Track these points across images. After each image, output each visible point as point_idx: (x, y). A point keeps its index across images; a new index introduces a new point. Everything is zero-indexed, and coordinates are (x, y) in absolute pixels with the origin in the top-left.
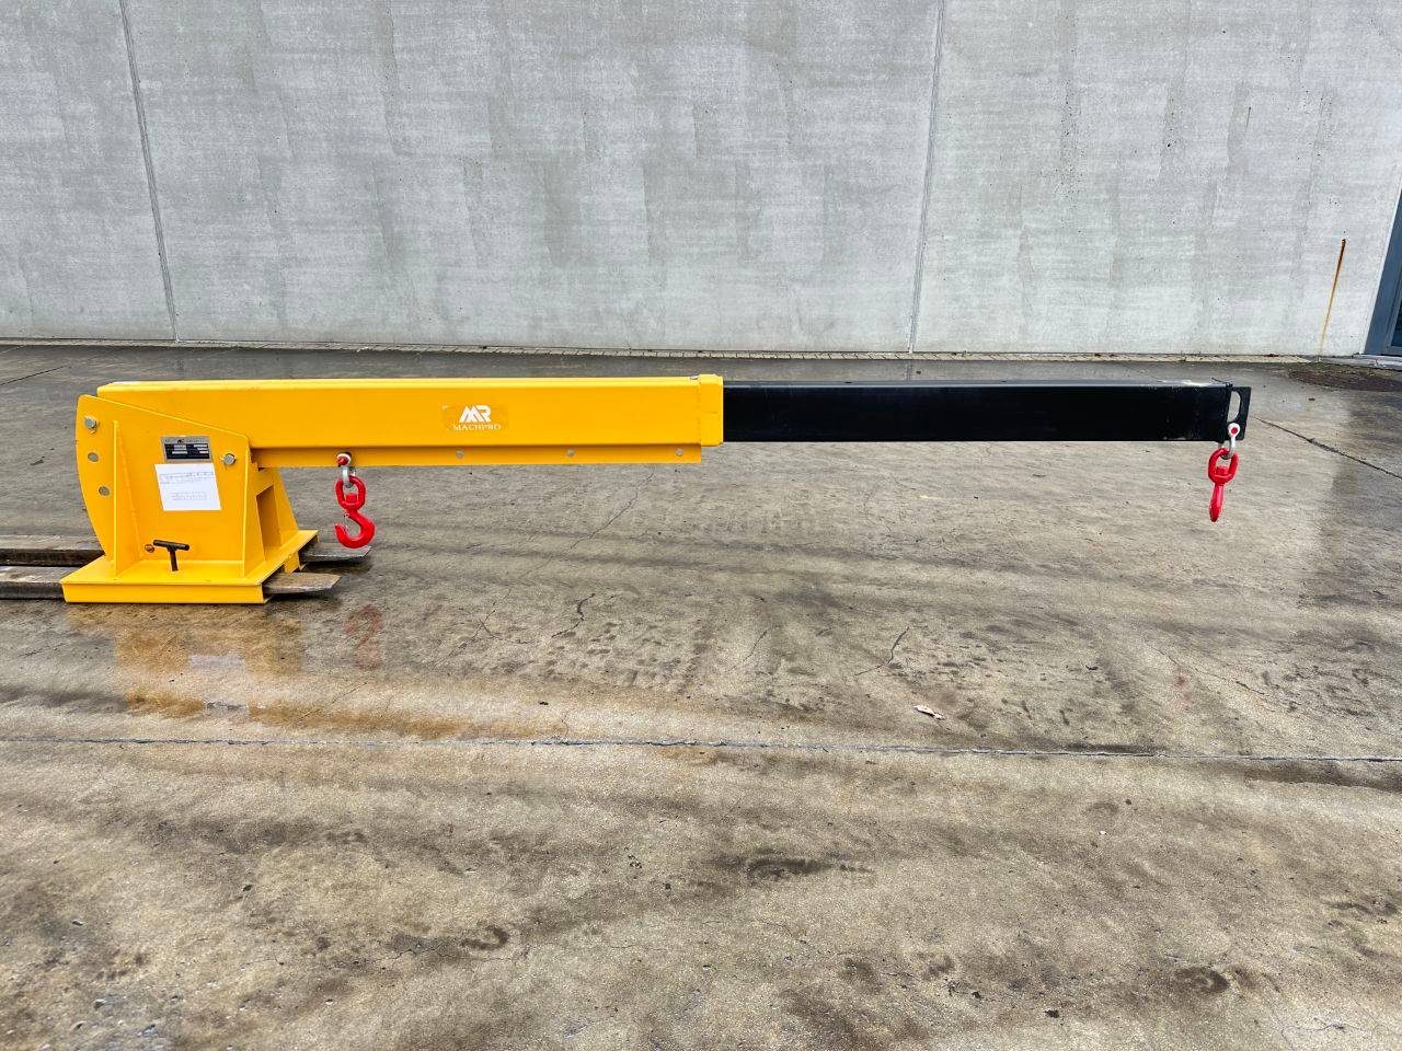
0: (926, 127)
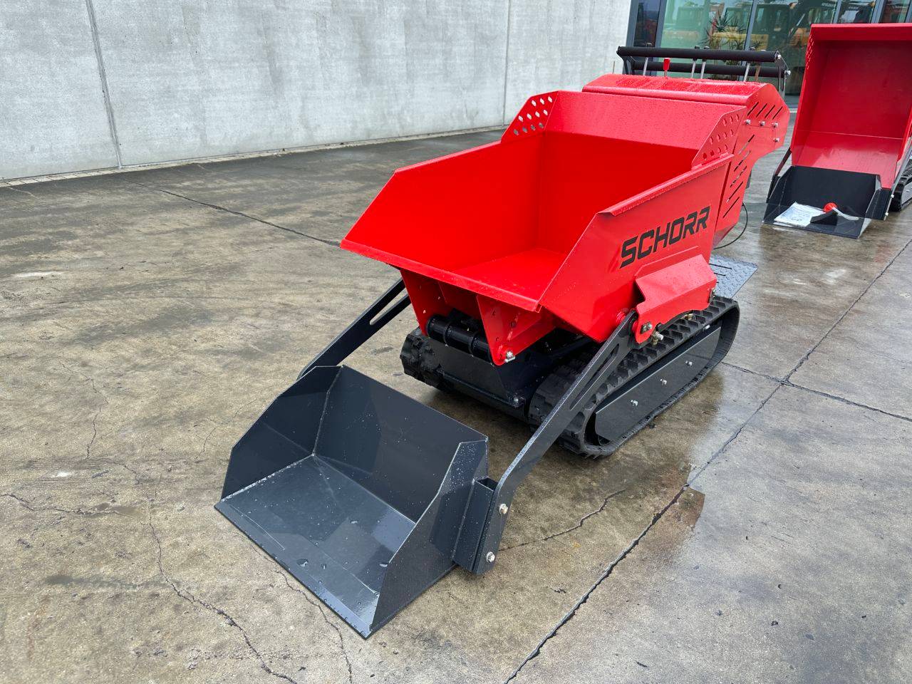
0: (507, 4)
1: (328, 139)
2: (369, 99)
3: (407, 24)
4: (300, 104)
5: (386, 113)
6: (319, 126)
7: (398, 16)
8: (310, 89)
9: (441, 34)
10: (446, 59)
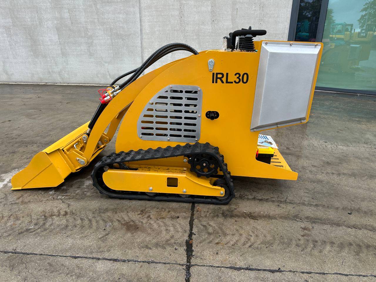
0: (138, 15)
3: (58, 29)
4: (2, 64)
6: (13, 74)
7: (52, 25)
8: (6, 58)
9: (84, 34)
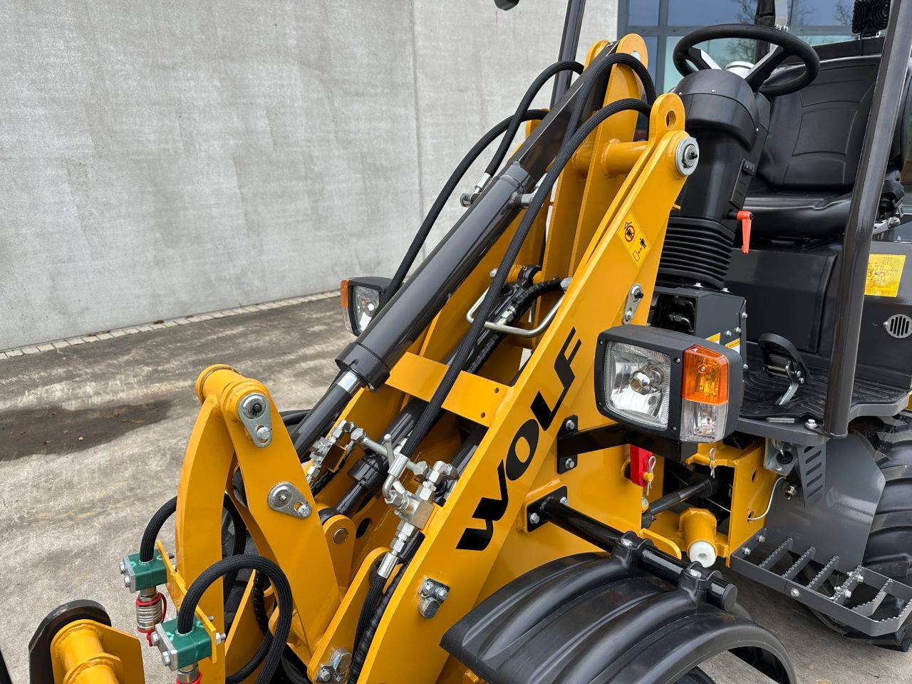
1: (107, 324)
2: (180, 264)
3: (240, 163)
4: (49, 283)
5: (213, 279)
6: (87, 308)
7: (221, 152)
8: (64, 262)
9: (303, 170)
10: (317, 201)
